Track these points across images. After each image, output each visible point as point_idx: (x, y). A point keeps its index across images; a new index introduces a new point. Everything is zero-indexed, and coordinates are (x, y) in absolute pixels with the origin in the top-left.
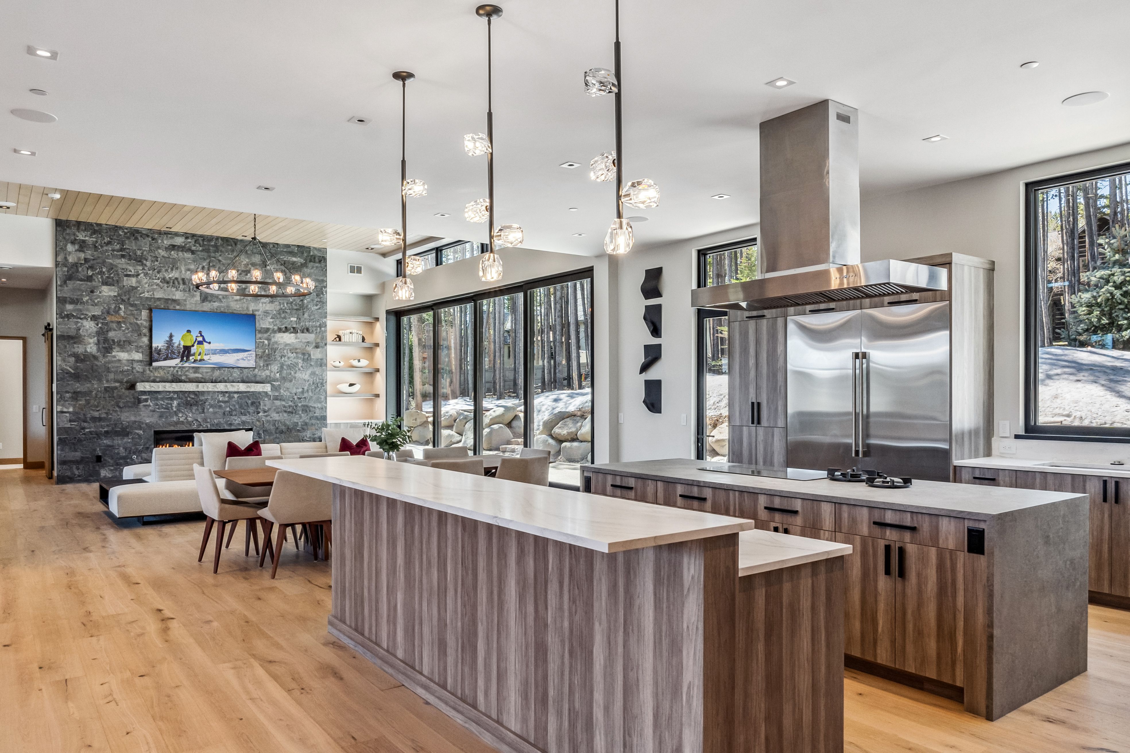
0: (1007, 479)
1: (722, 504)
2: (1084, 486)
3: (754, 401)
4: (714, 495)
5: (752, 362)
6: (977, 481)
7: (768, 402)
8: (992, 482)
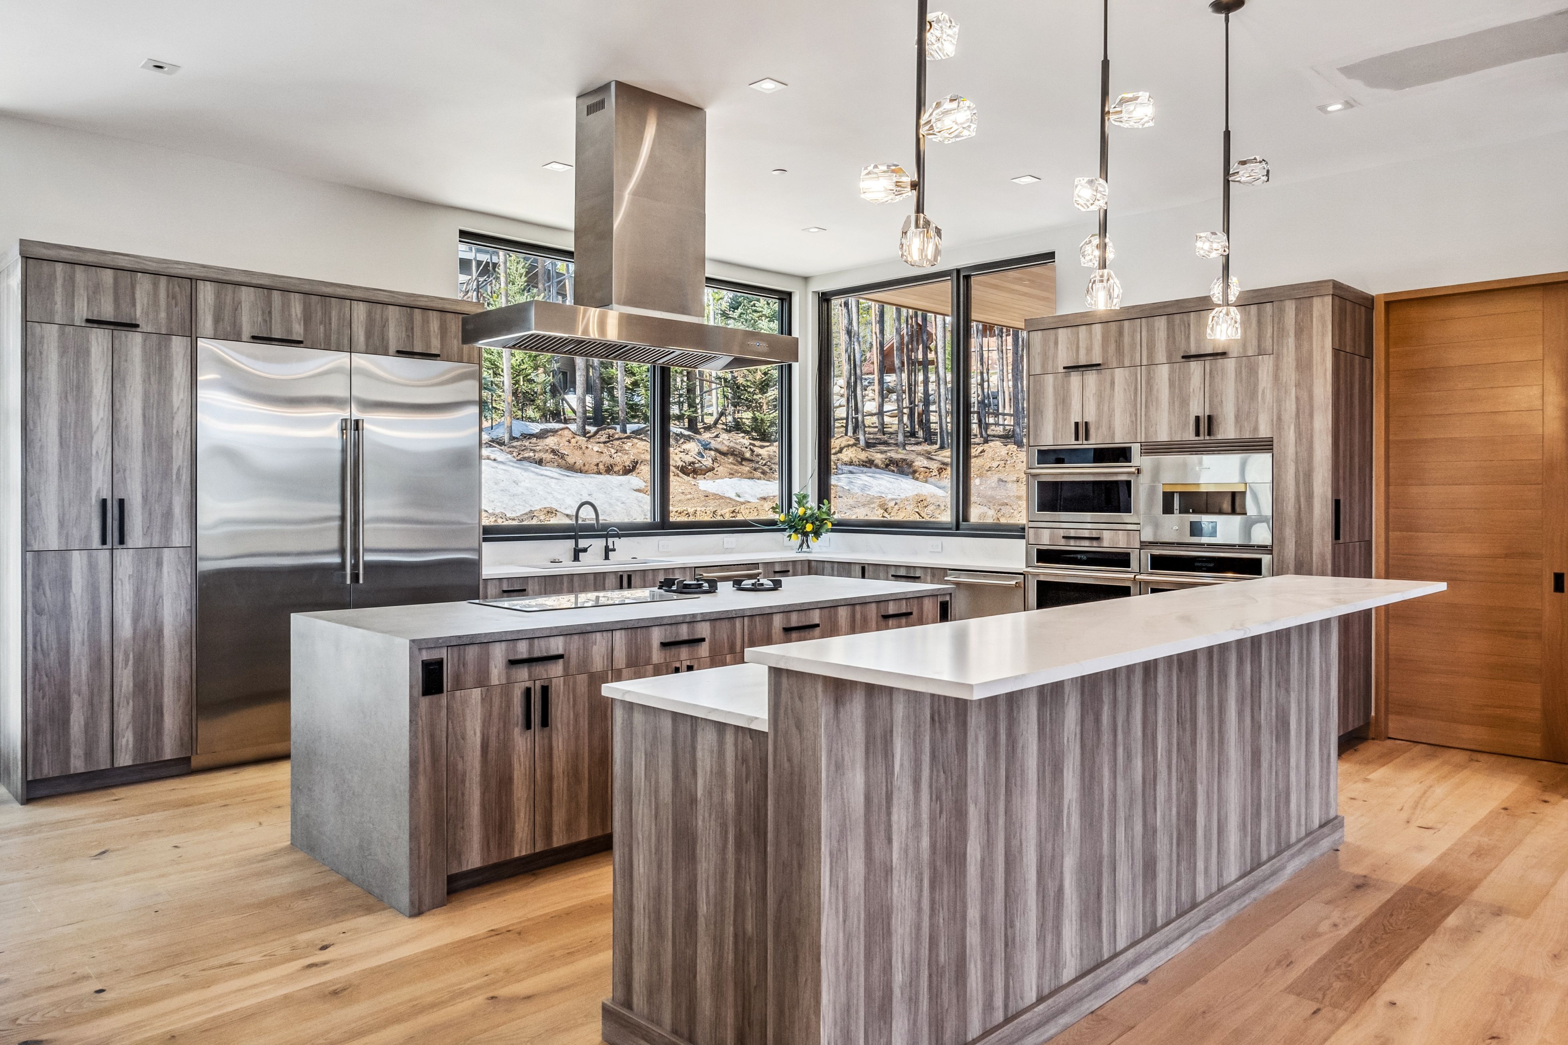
0: (537, 588)
1: (726, 641)
2: (604, 584)
3: (106, 494)
4: (713, 632)
5: (99, 415)
6: (505, 594)
7: (145, 498)
8: (521, 593)
